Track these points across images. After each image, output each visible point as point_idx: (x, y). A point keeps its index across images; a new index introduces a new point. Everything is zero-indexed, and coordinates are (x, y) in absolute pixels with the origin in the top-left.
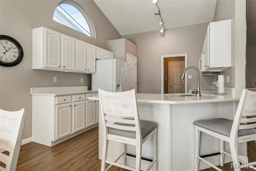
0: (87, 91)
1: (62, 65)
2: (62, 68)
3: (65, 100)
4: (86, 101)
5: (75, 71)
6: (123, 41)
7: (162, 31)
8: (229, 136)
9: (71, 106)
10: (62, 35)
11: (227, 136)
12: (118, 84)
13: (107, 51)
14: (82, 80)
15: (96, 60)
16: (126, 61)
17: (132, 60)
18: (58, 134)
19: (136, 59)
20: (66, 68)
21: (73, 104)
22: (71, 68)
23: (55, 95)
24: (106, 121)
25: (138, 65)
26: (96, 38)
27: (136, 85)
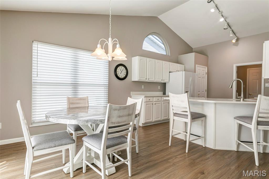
0: (162, 95)
1: (148, 78)
2: (147, 80)
3: (149, 100)
4: (162, 102)
5: (155, 81)
6: (193, 54)
7: (234, 41)
8: (251, 124)
9: (153, 104)
10: (148, 59)
11: (250, 124)
12: (187, 91)
13: (178, 64)
14: (159, 87)
15: (170, 72)
16: (195, 72)
17: (202, 70)
18: (146, 120)
19: (207, 68)
20: (150, 79)
21: (154, 103)
22: (152, 80)
23: (144, 96)
24: (173, 109)
25: (208, 74)
26: (170, 55)
27: (206, 93)
